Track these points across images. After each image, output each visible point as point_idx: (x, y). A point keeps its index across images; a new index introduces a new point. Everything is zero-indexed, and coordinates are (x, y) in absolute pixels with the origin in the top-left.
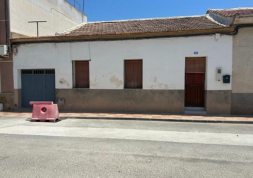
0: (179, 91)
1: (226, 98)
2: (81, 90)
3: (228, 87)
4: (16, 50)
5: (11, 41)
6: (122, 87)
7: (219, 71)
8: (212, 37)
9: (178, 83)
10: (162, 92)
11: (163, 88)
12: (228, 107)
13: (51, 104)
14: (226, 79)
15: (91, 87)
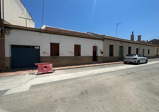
0: (92, 56)
1: (102, 58)
2: (55, 57)
3: (102, 55)
4: (9, 32)
5: (4, 25)
6: (73, 55)
7: (101, 50)
8: (99, 40)
9: (91, 54)
10: (87, 57)
11: (87, 55)
12: (102, 60)
13: (49, 64)
14: (102, 53)
15: (60, 55)
